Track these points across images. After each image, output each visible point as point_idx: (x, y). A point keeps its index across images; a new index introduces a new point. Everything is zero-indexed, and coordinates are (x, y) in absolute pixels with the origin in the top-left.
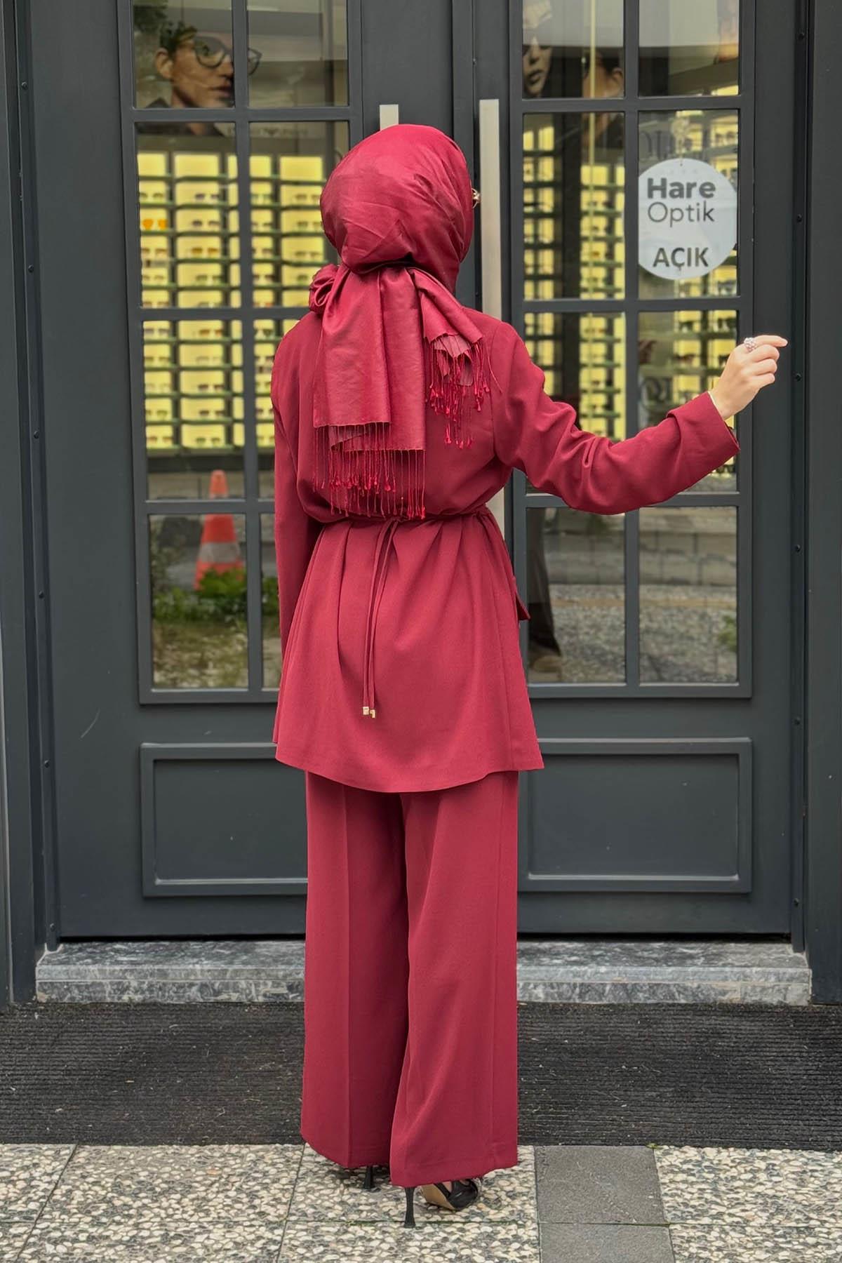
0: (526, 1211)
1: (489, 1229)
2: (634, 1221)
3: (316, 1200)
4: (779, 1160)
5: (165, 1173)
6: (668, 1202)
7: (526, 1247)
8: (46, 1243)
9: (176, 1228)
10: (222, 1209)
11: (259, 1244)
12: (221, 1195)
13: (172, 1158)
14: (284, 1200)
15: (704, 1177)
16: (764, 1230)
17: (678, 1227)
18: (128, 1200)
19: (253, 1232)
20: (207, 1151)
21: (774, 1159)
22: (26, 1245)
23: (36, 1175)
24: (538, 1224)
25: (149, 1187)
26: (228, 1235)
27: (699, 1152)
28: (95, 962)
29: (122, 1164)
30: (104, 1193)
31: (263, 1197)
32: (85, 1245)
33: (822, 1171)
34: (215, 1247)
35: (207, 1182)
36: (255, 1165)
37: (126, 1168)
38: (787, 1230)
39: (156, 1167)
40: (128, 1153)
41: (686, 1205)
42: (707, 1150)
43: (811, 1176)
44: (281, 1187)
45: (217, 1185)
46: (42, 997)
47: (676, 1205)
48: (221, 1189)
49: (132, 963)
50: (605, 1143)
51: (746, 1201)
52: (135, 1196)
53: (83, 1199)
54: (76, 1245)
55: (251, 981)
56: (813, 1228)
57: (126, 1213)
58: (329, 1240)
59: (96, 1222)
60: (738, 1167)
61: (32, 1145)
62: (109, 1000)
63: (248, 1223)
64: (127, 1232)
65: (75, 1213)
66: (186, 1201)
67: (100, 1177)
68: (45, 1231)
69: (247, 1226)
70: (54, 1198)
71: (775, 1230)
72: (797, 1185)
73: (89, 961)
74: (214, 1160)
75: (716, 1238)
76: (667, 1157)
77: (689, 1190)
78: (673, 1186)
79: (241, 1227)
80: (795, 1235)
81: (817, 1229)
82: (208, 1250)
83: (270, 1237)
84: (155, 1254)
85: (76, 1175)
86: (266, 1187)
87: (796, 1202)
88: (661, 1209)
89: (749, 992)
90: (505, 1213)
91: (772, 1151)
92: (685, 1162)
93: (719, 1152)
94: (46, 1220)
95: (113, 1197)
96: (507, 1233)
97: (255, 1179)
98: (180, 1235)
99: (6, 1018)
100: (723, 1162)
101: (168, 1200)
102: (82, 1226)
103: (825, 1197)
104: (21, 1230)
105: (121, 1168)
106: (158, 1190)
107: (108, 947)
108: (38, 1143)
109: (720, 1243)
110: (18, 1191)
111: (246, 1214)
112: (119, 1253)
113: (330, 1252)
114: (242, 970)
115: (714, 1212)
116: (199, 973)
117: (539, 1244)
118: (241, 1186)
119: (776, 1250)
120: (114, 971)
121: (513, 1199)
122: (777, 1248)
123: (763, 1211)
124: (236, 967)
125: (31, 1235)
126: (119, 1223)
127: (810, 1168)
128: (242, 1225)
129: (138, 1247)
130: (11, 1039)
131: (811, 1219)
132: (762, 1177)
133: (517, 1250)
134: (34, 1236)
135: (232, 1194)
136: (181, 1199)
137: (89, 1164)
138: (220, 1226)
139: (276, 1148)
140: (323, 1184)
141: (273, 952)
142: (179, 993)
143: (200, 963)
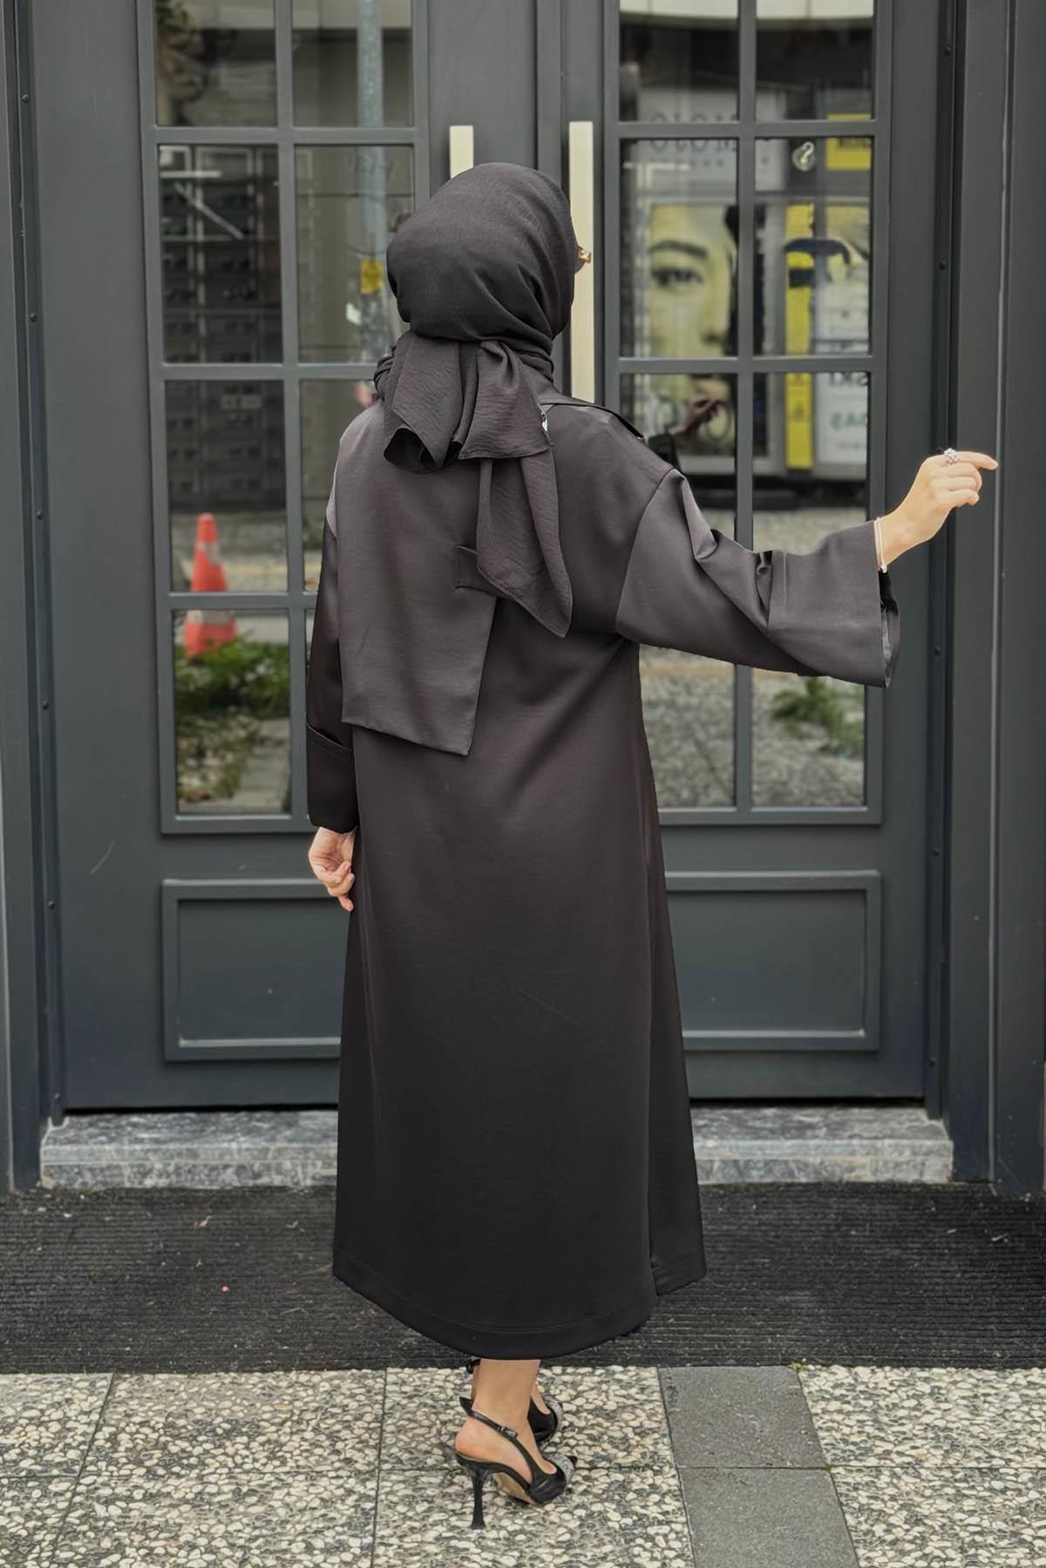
0: (660, 1453)
1: (620, 1477)
2: (789, 1464)
3: (410, 1443)
4: (943, 1381)
5: (225, 1409)
6: (824, 1439)
7: (667, 1499)
8: (95, 1503)
9: (249, 1481)
10: (300, 1455)
11: (351, 1500)
12: (294, 1438)
13: (230, 1389)
14: (372, 1443)
15: (861, 1406)
16: (942, 1473)
17: (841, 1470)
18: (185, 1444)
19: (342, 1486)
20: (270, 1380)
21: (939, 1381)
22: (71, 1507)
23: (71, 1414)
24: (677, 1469)
25: (208, 1428)
26: (312, 1490)
27: (850, 1372)
28: (111, 1140)
29: (172, 1398)
30: (155, 1436)
31: (346, 1439)
32: (142, 1504)
33: (996, 1394)
34: (301, 1505)
35: (276, 1420)
36: (331, 1397)
37: (177, 1403)
38: (968, 1472)
39: (213, 1401)
40: (177, 1384)
41: (846, 1442)
42: (860, 1370)
43: (985, 1402)
44: (366, 1425)
45: (289, 1423)
46: (47, 1182)
47: (834, 1442)
48: (294, 1430)
49: (157, 1141)
50: (739, 1363)
51: (914, 1435)
52: (192, 1439)
53: (130, 1445)
54: (132, 1505)
55: (297, 1162)
56: (997, 1470)
57: (185, 1462)
58: (432, 1494)
59: (151, 1474)
60: (899, 1392)
61: (60, 1375)
62: (127, 1185)
63: (332, 1474)
64: (191, 1488)
65: (125, 1464)
66: (254, 1445)
67: (147, 1416)
68: (93, 1487)
69: (332, 1478)
70: (96, 1443)
71: (954, 1473)
72: (972, 1414)
73: (103, 1138)
74: (280, 1392)
75: (888, 1484)
76: (815, 1379)
77: (847, 1422)
78: (827, 1417)
79: (325, 1479)
80: (978, 1479)
81: (1001, 1471)
82: (291, 1510)
83: (362, 1492)
84: (229, 1515)
85: (119, 1414)
86: (348, 1426)
87: (972, 1436)
88: (818, 1448)
89: (880, 1168)
90: (636, 1455)
91: (935, 1370)
92: (836, 1386)
93: (873, 1372)
94: (91, 1473)
95: (168, 1442)
96: (642, 1482)
97: (333, 1415)
98: (253, 1490)
99: (7, 1210)
100: (881, 1385)
101: (234, 1445)
102: (135, 1480)
103: (1005, 1428)
104: (64, 1486)
105: (171, 1404)
106: (219, 1431)
107: (123, 1120)
108: (69, 1372)
109: (892, 1491)
110: (52, 1436)
111: (329, 1462)
112: (185, 1515)
113: (437, 1510)
114: (286, 1149)
115: (879, 1450)
116: (235, 1152)
117: (682, 1495)
118: (318, 1425)
119: (959, 1498)
120: (134, 1151)
121: (642, 1437)
122: (959, 1496)
123: (936, 1447)
124: (279, 1145)
125: (75, 1494)
126: (179, 1476)
127: (982, 1391)
128: (326, 1476)
129: (207, 1507)
130: (18, 1237)
131: (994, 1457)
132: (929, 1403)
133: (657, 1504)
134: (79, 1494)
135: (309, 1435)
136: (249, 1443)
137: (131, 1398)
138: (301, 1477)
139: (352, 1374)
140: (415, 1421)
141: (321, 1125)
142: (212, 1176)
143: (236, 1140)
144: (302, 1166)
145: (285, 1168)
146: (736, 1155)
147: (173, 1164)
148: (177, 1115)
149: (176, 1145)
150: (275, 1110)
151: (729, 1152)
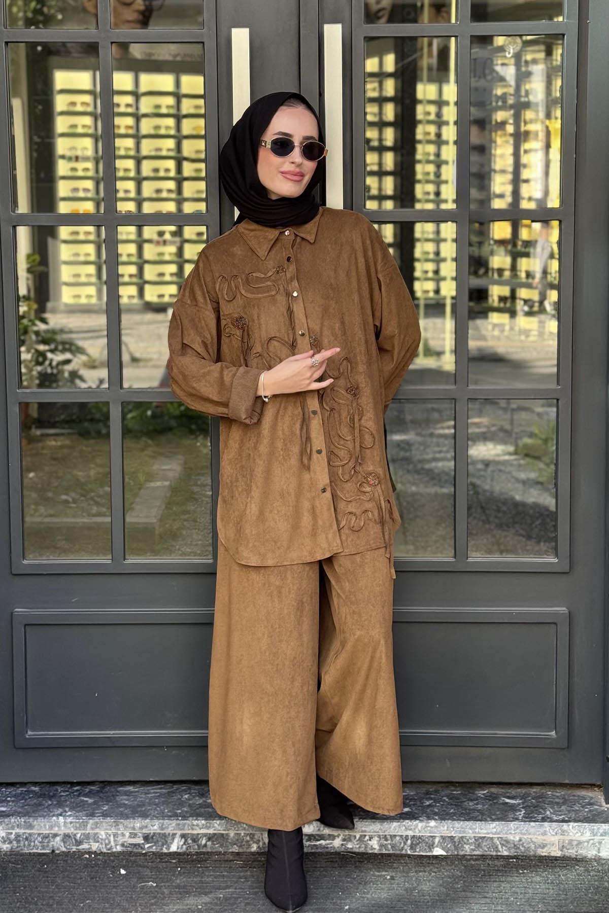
55: (110, 832)
89: (565, 845)
114: (102, 823)
116: (62, 824)
141: (133, 801)
142: (44, 842)
143: (64, 814)
144: (114, 836)
145: (100, 837)
146: (453, 833)
147: (14, 834)
148: (25, 789)
149: (16, 818)
150: (101, 785)
151: (447, 830)
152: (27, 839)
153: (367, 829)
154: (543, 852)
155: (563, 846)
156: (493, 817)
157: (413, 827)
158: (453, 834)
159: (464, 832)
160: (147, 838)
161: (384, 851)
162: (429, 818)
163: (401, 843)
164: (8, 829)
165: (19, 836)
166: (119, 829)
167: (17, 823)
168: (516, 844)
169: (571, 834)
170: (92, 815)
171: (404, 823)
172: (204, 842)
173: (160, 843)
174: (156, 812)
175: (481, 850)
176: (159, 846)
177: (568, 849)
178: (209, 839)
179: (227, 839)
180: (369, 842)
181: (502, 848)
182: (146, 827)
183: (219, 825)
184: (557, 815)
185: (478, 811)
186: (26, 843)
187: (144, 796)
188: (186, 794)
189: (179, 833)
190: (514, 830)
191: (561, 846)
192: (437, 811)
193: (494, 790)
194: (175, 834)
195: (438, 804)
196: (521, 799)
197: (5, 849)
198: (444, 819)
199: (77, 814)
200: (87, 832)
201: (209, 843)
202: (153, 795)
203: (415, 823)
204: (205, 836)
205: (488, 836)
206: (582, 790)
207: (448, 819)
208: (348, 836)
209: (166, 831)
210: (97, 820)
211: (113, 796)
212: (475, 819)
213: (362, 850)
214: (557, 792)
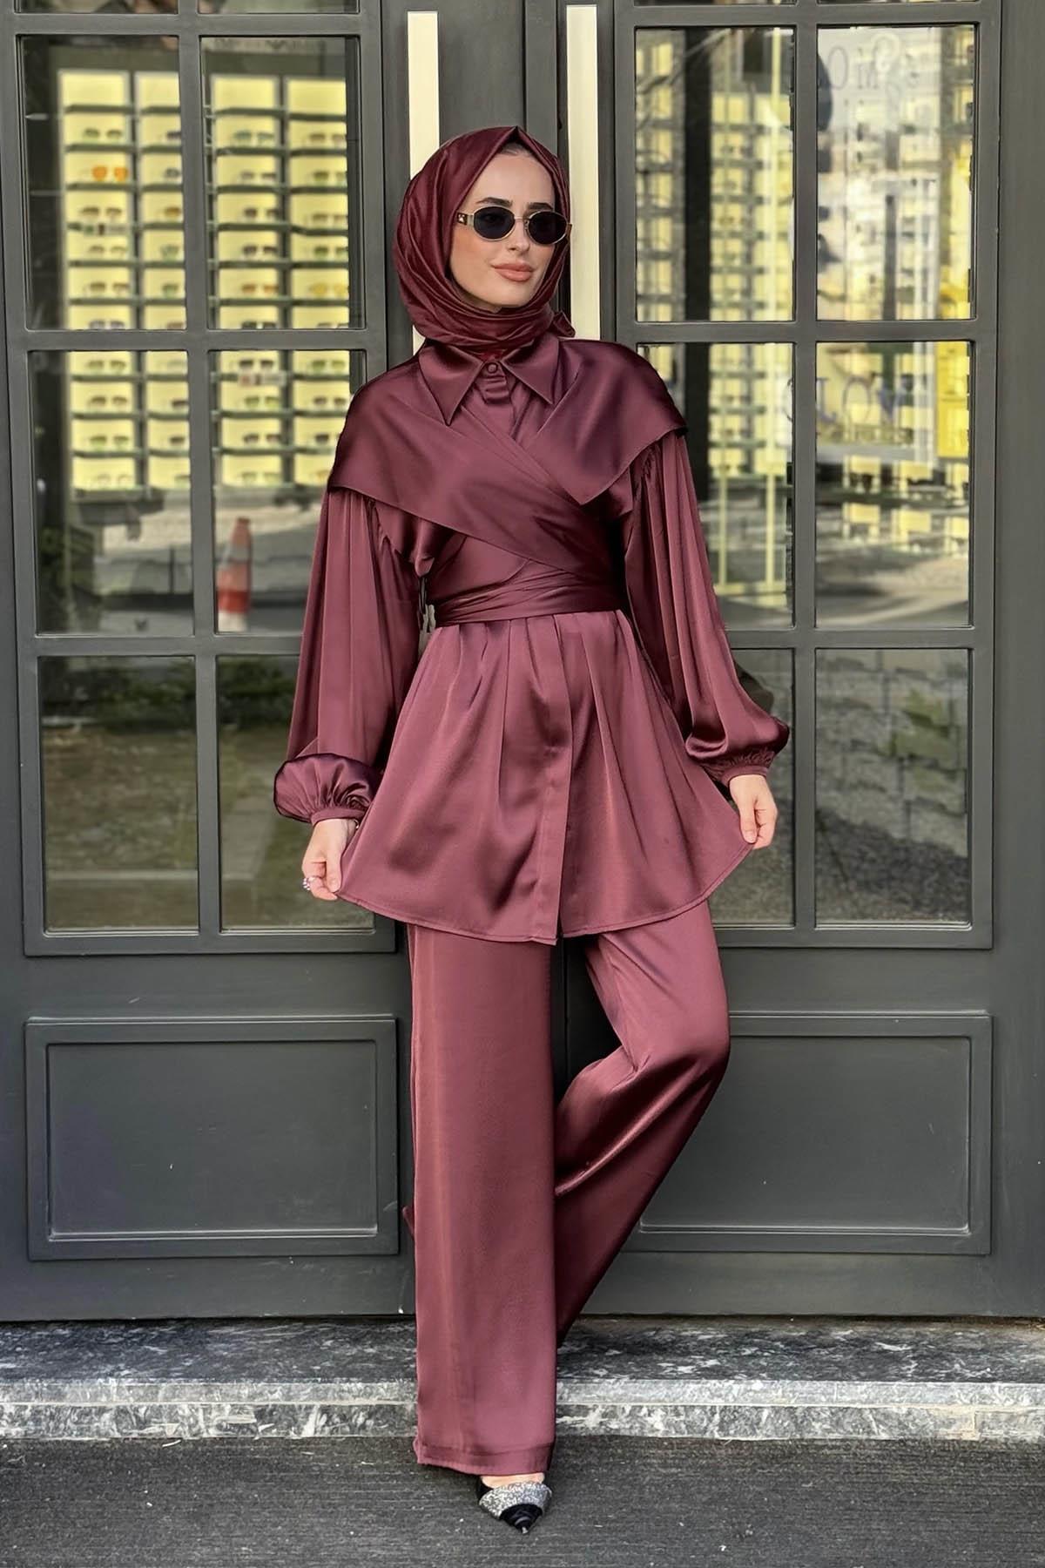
55: (198, 1405)
89: (988, 1421)
114: (183, 1387)
116: (114, 1391)
141: (237, 1351)
142: (82, 1423)
143: (116, 1373)
144: (205, 1410)
145: (180, 1412)
146: (793, 1401)
147: (30, 1408)
148: (47, 1333)
149: (33, 1381)
150: (179, 1326)
151: (783, 1397)
152: (52, 1417)
153: (644, 1396)
154: (949, 1434)
155: (984, 1423)
156: (863, 1374)
157: (723, 1392)
158: (793, 1403)
159: (813, 1400)
160: (261, 1414)
161: (673, 1435)
162: (751, 1376)
163: (703, 1420)
164: (20, 1400)
165: (39, 1412)
166: (212, 1399)
167: (36, 1389)
168: (902, 1419)
169: (997, 1401)
170: (166, 1375)
171: (708, 1385)
172: (361, 1420)
173: (285, 1423)
174: (277, 1370)
175: (842, 1431)
176: (282, 1428)
177: (993, 1429)
178: (370, 1416)
179: (402, 1415)
180: (648, 1419)
181: (878, 1426)
182: (261, 1394)
183: (387, 1391)
184: (972, 1370)
185: (836, 1364)
186: (52, 1424)
187: (254, 1343)
188: (327, 1340)
189: (318, 1404)
190: (899, 1397)
191: (979, 1423)
192: (765, 1364)
193: (862, 1330)
194: (310, 1407)
195: (766, 1354)
196: (909, 1345)
197: (14, 1434)
198: (777, 1378)
199: (140, 1373)
200: (158, 1404)
201: (370, 1423)
202: (270, 1341)
203: (727, 1384)
204: (362, 1410)
205: (852, 1406)
206: (1015, 1328)
207: (784, 1378)
208: (611, 1409)
209: (295, 1403)
210: (174, 1382)
211: (201, 1342)
212: (831, 1377)
213: (636, 1432)
214: (971, 1332)
